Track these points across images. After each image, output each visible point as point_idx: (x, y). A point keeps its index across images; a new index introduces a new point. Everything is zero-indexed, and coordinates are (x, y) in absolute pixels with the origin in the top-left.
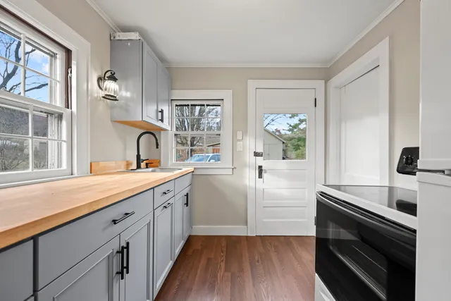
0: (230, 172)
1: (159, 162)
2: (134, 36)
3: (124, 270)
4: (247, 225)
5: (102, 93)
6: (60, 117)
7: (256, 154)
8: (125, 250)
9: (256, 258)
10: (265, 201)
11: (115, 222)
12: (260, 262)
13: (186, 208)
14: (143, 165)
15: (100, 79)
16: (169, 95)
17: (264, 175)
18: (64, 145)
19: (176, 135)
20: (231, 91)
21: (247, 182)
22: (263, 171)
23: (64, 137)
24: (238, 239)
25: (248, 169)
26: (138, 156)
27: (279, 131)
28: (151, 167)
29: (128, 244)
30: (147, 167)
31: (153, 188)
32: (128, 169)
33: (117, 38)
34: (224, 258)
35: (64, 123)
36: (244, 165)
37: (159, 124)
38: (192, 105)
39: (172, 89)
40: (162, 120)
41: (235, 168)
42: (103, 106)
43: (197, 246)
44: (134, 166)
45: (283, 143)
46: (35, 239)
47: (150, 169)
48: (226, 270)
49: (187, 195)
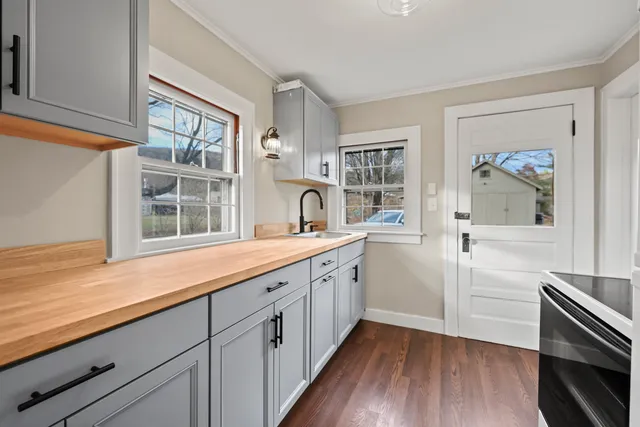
0: (417, 240)
1: (326, 225)
2: (296, 84)
3: (277, 339)
4: (443, 318)
5: (266, 153)
6: (230, 181)
7: (459, 216)
8: (279, 320)
9: (453, 369)
10: (473, 288)
11: (269, 290)
12: (458, 375)
13: (354, 284)
14: (307, 228)
15: (264, 138)
16: (337, 141)
17: (472, 247)
18: (233, 209)
19: (345, 191)
20: (419, 127)
21: (445, 257)
22: (471, 242)
23: (233, 202)
24: (429, 336)
25: (444, 238)
26: (302, 218)
27: (532, 169)
28: (316, 230)
29: (281, 313)
30: (312, 231)
31: (310, 258)
32: (291, 233)
33: (279, 90)
34: (404, 357)
35: (233, 187)
36: (440, 232)
37: (323, 180)
38: (365, 151)
39: (340, 134)
40: (327, 175)
41: (425, 235)
42: (265, 166)
43: (371, 335)
44: (298, 230)
45: (538, 190)
46: (209, 295)
47: (315, 233)
48: (404, 374)
49: (356, 268)
